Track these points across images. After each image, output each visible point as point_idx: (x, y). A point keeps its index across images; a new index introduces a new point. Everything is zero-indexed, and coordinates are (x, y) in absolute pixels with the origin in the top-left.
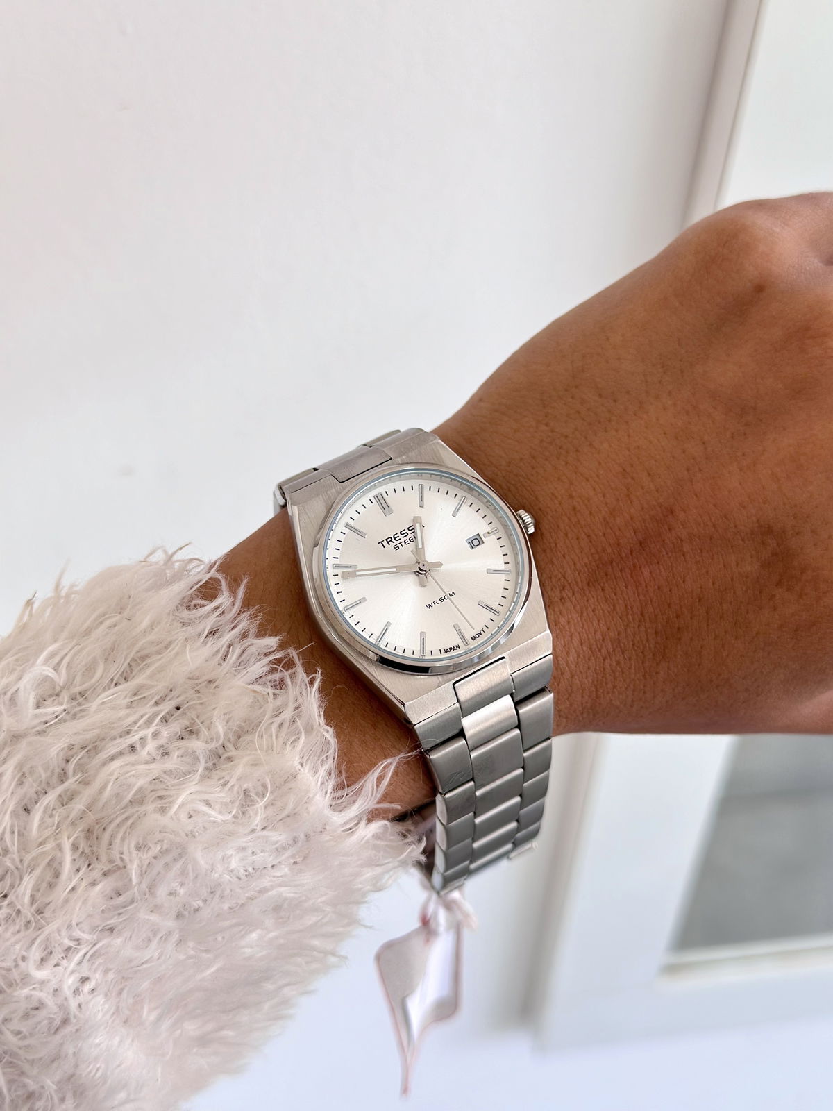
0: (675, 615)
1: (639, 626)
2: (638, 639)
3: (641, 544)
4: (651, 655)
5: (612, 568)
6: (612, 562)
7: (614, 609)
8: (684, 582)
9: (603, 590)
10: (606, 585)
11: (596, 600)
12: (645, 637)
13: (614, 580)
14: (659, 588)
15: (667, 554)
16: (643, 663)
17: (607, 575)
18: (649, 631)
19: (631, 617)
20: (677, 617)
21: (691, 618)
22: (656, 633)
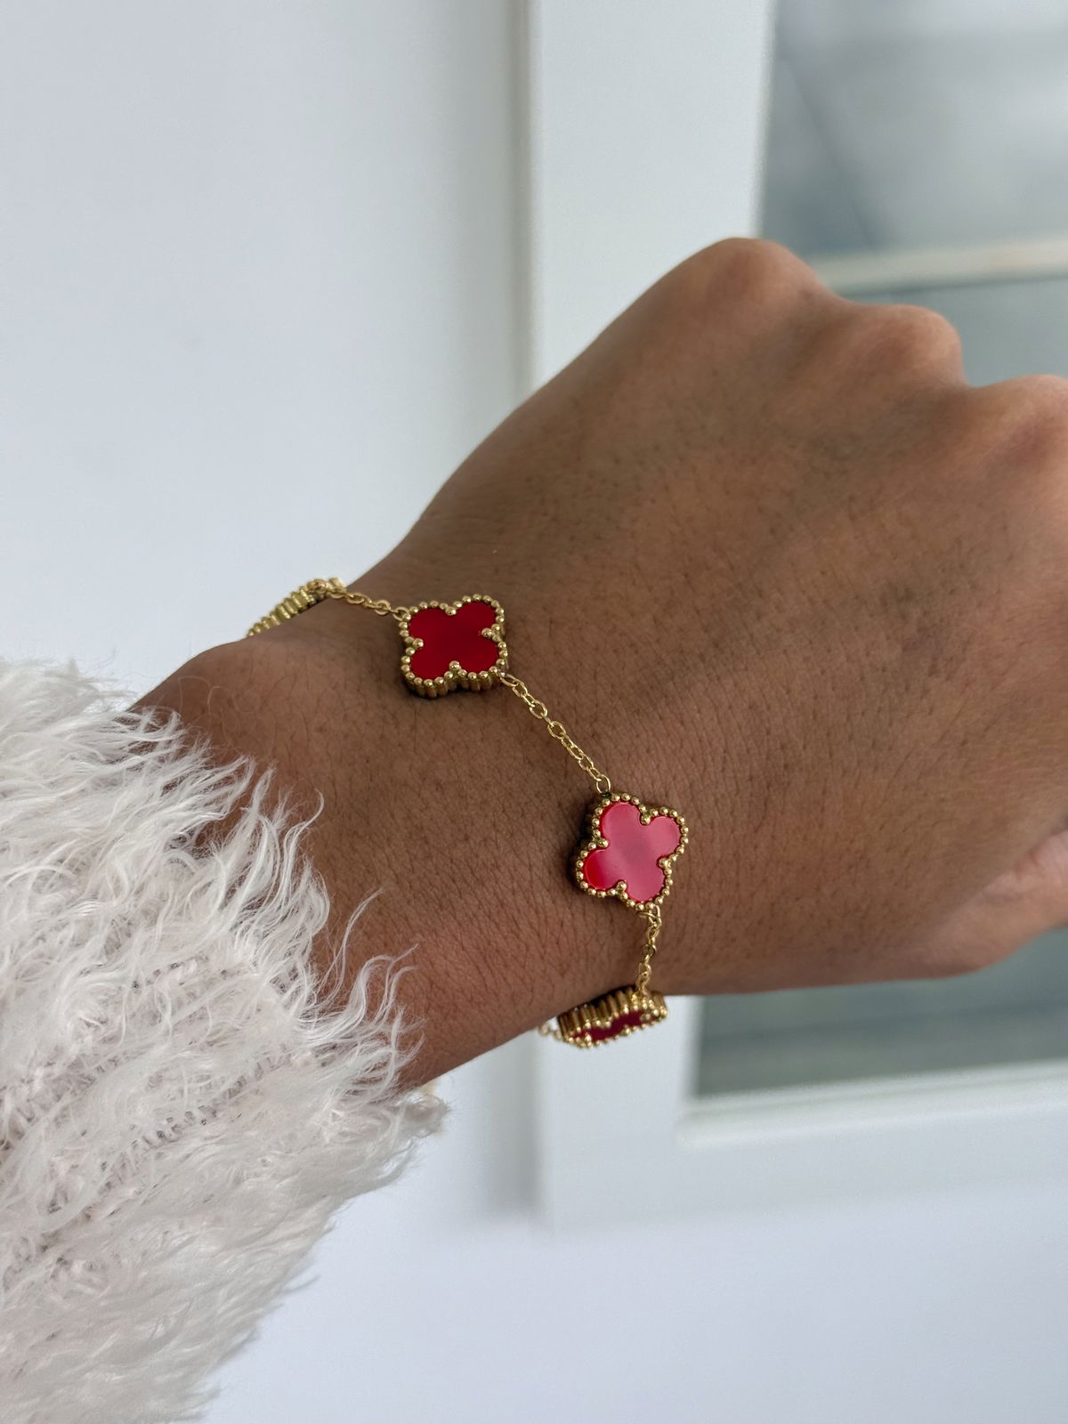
0: (779, 746)
1: (723, 770)
2: (723, 791)
3: (716, 645)
4: (745, 815)
5: (674, 684)
6: (672, 679)
7: (682, 747)
8: (788, 692)
9: (661, 718)
10: (668, 710)
11: (651, 734)
12: (734, 787)
13: (679, 702)
14: (750, 707)
15: (758, 653)
16: (732, 832)
17: (666, 697)
18: (738, 775)
19: (710, 758)
20: (783, 747)
21: (804, 747)
22: (751, 778)
